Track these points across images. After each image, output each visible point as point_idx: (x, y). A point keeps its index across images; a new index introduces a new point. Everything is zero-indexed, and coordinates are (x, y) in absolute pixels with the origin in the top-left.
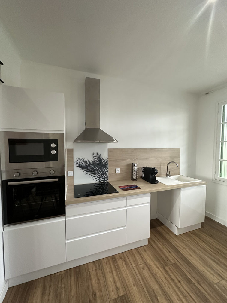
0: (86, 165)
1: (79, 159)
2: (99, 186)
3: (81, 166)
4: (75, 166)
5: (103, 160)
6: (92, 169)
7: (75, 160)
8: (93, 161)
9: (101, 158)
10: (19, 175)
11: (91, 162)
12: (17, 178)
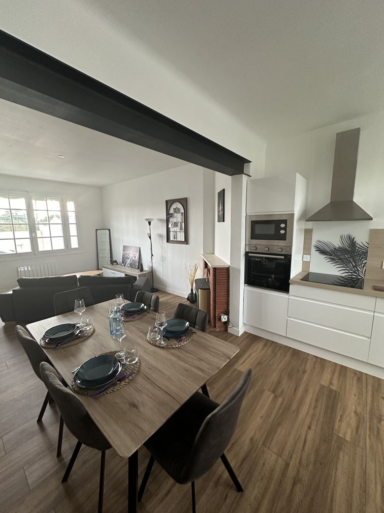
0: (328, 250)
1: (320, 241)
2: (347, 282)
3: (322, 251)
4: (313, 250)
5: (358, 246)
6: (338, 256)
7: (314, 243)
8: (340, 245)
9: (355, 242)
10: (256, 249)
11: (337, 246)
12: (255, 251)
